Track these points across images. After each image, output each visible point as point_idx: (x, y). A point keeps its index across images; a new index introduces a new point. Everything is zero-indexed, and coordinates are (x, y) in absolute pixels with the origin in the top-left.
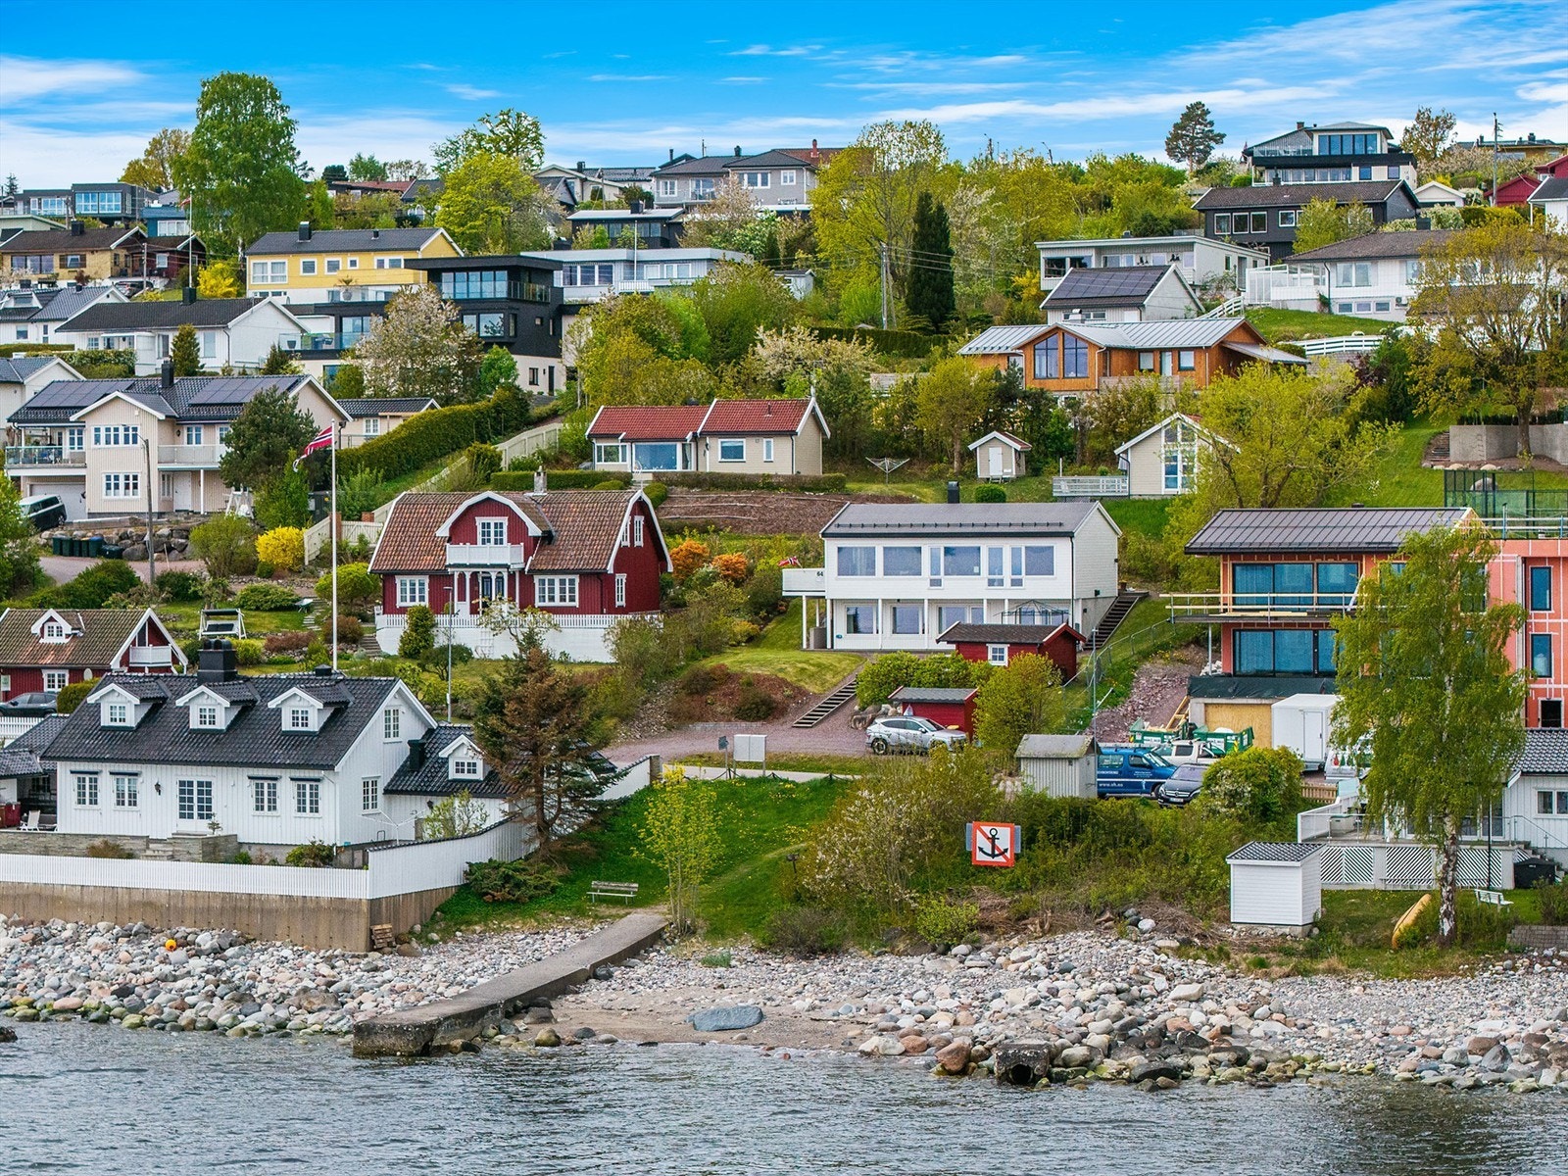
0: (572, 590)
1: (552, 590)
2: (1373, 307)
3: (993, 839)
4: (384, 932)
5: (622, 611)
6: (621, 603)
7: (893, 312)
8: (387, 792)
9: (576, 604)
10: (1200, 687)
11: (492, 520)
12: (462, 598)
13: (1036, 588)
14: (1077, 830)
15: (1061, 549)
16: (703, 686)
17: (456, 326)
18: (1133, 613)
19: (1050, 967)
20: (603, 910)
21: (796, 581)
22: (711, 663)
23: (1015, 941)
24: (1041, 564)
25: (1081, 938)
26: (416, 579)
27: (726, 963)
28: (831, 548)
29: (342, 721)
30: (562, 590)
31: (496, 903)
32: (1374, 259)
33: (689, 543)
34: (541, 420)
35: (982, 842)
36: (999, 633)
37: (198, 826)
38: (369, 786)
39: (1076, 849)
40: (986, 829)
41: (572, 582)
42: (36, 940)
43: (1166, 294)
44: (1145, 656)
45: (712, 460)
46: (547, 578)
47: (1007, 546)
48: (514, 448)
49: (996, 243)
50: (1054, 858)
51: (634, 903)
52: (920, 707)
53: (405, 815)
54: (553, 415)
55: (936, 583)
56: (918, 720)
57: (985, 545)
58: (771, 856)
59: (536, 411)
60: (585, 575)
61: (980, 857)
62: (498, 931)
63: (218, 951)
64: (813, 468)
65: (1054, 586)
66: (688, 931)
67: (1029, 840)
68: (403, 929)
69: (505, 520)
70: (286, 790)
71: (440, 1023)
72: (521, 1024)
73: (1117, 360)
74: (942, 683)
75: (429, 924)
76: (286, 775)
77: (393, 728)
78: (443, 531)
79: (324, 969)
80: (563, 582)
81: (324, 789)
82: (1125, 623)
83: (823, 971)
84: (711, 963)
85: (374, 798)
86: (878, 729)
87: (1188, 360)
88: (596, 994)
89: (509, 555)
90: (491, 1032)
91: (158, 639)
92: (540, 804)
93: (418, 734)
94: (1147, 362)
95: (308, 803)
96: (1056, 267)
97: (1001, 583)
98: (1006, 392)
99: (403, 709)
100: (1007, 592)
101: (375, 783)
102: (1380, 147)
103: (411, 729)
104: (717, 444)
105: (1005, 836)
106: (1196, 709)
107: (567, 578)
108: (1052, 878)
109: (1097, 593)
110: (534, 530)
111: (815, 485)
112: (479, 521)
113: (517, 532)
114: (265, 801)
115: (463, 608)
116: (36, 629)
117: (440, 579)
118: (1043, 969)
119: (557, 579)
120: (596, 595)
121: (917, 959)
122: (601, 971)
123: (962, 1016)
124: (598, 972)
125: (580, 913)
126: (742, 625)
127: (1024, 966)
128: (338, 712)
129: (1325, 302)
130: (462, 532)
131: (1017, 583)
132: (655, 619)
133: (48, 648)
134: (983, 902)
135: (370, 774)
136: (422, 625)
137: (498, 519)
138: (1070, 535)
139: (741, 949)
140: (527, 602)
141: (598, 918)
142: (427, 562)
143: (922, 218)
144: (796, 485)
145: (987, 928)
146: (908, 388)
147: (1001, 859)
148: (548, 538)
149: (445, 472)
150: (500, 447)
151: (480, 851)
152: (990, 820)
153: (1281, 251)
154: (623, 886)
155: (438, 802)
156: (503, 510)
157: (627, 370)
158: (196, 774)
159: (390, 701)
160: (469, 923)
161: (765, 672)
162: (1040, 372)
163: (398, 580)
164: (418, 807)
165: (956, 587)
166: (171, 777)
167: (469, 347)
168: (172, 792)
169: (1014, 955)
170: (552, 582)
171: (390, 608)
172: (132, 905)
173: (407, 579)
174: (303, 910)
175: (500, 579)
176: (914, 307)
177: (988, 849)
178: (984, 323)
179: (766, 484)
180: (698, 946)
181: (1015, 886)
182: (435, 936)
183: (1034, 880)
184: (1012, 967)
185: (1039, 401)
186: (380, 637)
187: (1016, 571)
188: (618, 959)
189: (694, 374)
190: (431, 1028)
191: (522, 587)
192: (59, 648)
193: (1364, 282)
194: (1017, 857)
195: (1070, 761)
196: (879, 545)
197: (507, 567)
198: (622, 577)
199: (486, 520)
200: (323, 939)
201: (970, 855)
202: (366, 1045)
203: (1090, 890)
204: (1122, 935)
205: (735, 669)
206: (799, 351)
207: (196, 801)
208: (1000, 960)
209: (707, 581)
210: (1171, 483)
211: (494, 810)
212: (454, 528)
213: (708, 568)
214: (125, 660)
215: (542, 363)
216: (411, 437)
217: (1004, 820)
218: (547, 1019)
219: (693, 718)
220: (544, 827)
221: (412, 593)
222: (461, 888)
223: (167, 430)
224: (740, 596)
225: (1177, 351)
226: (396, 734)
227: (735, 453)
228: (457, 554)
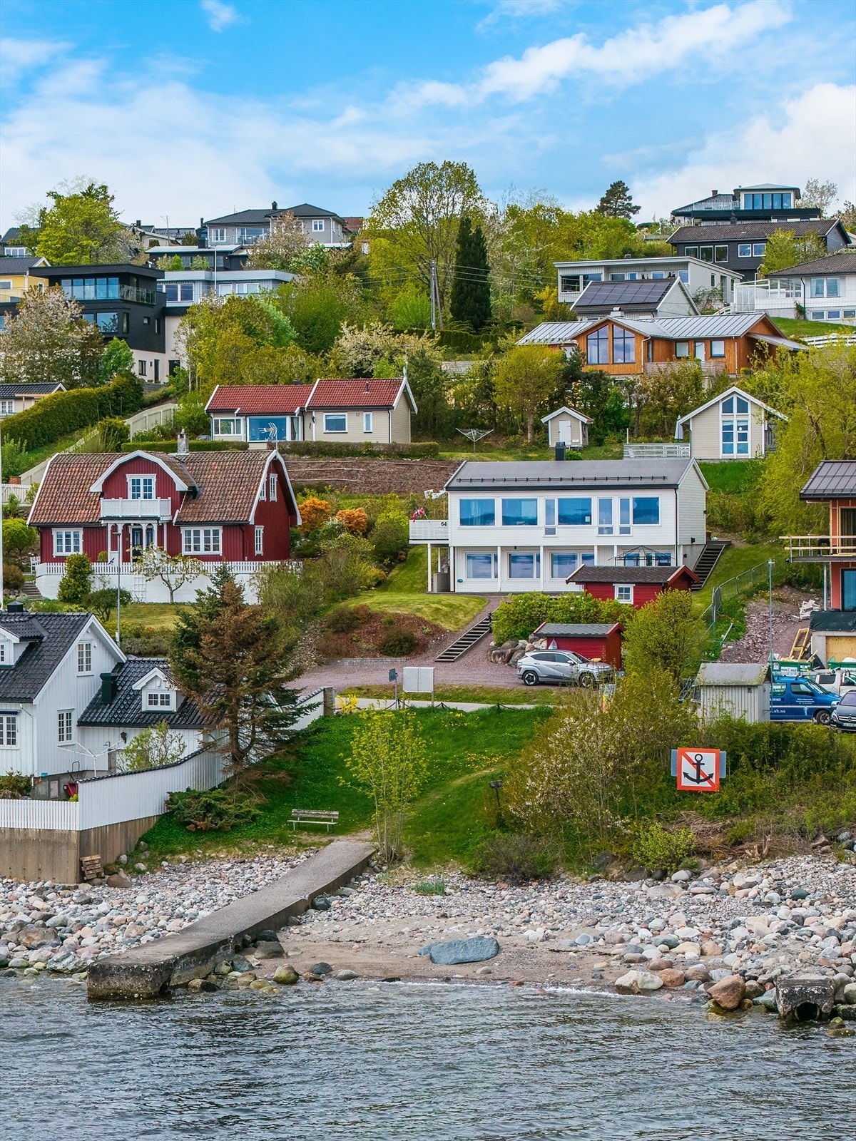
0: (216, 540)
1: (197, 541)
2: (841, 314)
3: (698, 765)
4: (93, 863)
5: (259, 558)
6: (259, 552)
7: (438, 314)
8: (80, 723)
9: (220, 552)
11: (142, 477)
12: (114, 548)
13: (643, 535)
14: (778, 754)
15: (666, 499)
16: (348, 625)
17: (77, 321)
18: (724, 558)
19: (781, 893)
20: (305, 837)
21: (421, 531)
22: (352, 604)
23: (733, 866)
24: (647, 513)
25: (804, 862)
26: (72, 531)
27: (440, 890)
28: (454, 501)
29: (38, 655)
30: (207, 540)
31: (199, 832)
32: (842, 274)
33: (312, 500)
35: (687, 767)
36: (622, 574)
38: (64, 718)
39: (780, 774)
40: (692, 755)
41: (216, 533)
43: (673, 299)
44: (749, 595)
45: (317, 431)
46: (192, 529)
47: (616, 497)
48: (139, 423)
49: (519, 264)
50: (765, 783)
51: (336, 831)
52: (563, 641)
53: (98, 746)
54: (165, 398)
55: (550, 531)
56: (566, 653)
57: (595, 497)
58: (458, 782)
59: (148, 395)
60: (227, 526)
61: (685, 782)
62: (204, 860)
64: (405, 439)
65: (661, 534)
66: (394, 859)
67: (733, 765)
68: (110, 860)
69: (153, 477)
71: (176, 962)
72: (253, 959)
73: (659, 348)
74: (574, 619)
75: (134, 853)
77: (86, 662)
78: (97, 487)
79: (38, 902)
80: (207, 533)
81: (23, 723)
82: (717, 568)
83: (543, 899)
84: (425, 891)
85: (69, 730)
86: (527, 662)
87: (719, 349)
88: (318, 926)
89: (158, 508)
90: (225, 969)
92: (235, 735)
93: (107, 666)
94: (683, 350)
95: (6, 735)
96: (571, 283)
97: (610, 530)
98: (571, 373)
99: (94, 643)
100: (616, 540)
101: (69, 715)
102: (793, 204)
103: (103, 663)
104: (322, 418)
105: (710, 761)
106: (818, 643)
107: (211, 529)
108: (756, 803)
109: (693, 540)
110: (181, 486)
111: (413, 453)
112: (130, 478)
113: (165, 487)
115: (115, 556)
117: (94, 530)
118: (774, 895)
119: (202, 530)
120: (237, 543)
121: (634, 886)
122: (319, 902)
123: (708, 945)
124: (315, 903)
125: (283, 841)
126: (372, 571)
127: (753, 892)
128: (33, 646)
129: (801, 310)
130: (114, 487)
131: (625, 531)
132: (294, 566)
134: (691, 830)
135: (64, 706)
136: (79, 572)
137: (148, 476)
138: (675, 487)
139: (453, 875)
140: (174, 551)
141: (302, 846)
142: (81, 515)
143: (464, 239)
144: (393, 452)
145: (705, 853)
146: (485, 372)
147: (706, 784)
148: (192, 493)
149: (81, 442)
150: (128, 422)
151: (178, 780)
152: (694, 745)
153: (748, 273)
154: (323, 814)
155: (134, 734)
156: (152, 467)
157: (234, 355)
159: (83, 636)
160: (173, 852)
161: (403, 611)
162: (596, 355)
163: (55, 532)
164: (111, 738)
165: (569, 536)
167: (91, 340)
169: (739, 880)
170: (197, 533)
171: (46, 556)
173: (63, 531)
174: (10, 842)
175: (150, 531)
176: (458, 313)
177: (693, 774)
178: (521, 326)
179: (370, 451)
180: (407, 873)
181: (724, 811)
182: (142, 866)
183: (743, 804)
184: (739, 893)
185: (598, 380)
186: (39, 584)
187: (624, 520)
188: (332, 889)
189: (295, 358)
190: (168, 967)
191: (171, 537)
193: (833, 292)
194: (722, 782)
195: (750, 688)
196: (498, 498)
197: (157, 519)
198: (260, 529)
199: (136, 477)
201: (674, 781)
202: (102, 987)
203: (799, 813)
204: (841, 859)
205: (375, 609)
206: (377, 342)
208: (725, 886)
209: (332, 533)
210: (728, 449)
211: (192, 740)
212: (106, 484)
213: (335, 521)
215: (149, 356)
216: (45, 414)
217: (710, 745)
218: (279, 953)
219: (340, 654)
220: (239, 756)
221: (68, 544)
222: (161, 818)
224: (366, 545)
225: (709, 341)
226: (89, 668)
227: (338, 425)
228: (110, 508)
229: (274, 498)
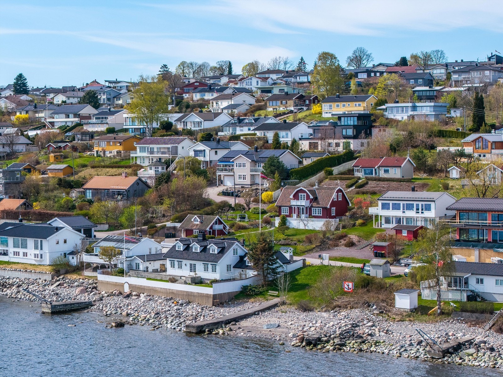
0: (320, 212)
1: (316, 212)
3: (348, 286)
4: (217, 302)
5: (333, 217)
8: (234, 267)
9: (321, 215)
11: (303, 194)
12: (295, 213)
13: (427, 214)
14: (368, 284)
15: (433, 205)
16: (340, 238)
20: (269, 297)
21: (371, 210)
23: (344, 310)
24: (428, 208)
25: (357, 310)
26: (286, 208)
27: (286, 312)
28: (380, 203)
29: (223, 251)
30: (318, 212)
31: (247, 295)
35: (346, 286)
36: (405, 227)
37: (192, 274)
40: (347, 283)
41: (320, 210)
42: (150, 300)
45: (381, 174)
46: (315, 208)
47: (420, 203)
51: (276, 297)
53: (237, 272)
55: (404, 212)
57: (415, 203)
60: (323, 208)
61: (346, 290)
62: (245, 302)
63: (182, 305)
66: (284, 304)
68: (223, 300)
69: (305, 194)
70: (210, 267)
72: (228, 325)
75: (231, 300)
76: (210, 263)
77: (235, 252)
78: (291, 197)
79: (200, 310)
80: (318, 209)
81: (217, 267)
84: (283, 312)
85: (230, 269)
88: (251, 319)
89: (306, 203)
90: (219, 327)
91: (220, 223)
92: (263, 272)
93: (243, 254)
95: (214, 270)
97: (418, 213)
99: (238, 248)
100: (420, 215)
101: (230, 265)
103: (240, 252)
104: (382, 169)
107: (319, 209)
109: (446, 215)
110: (312, 197)
111: (404, 181)
112: (300, 194)
113: (308, 197)
114: (206, 269)
115: (295, 216)
116: (192, 220)
117: (290, 208)
119: (317, 209)
120: (326, 213)
121: (324, 313)
122: (257, 313)
124: (255, 313)
125: (264, 298)
126: (360, 221)
130: (296, 197)
131: (422, 213)
132: (336, 220)
133: (195, 225)
135: (229, 263)
136: (284, 220)
137: (304, 194)
138: (434, 201)
139: (292, 308)
140: (310, 214)
141: (267, 299)
142: (288, 204)
143: (476, 99)
144: (399, 180)
145: (340, 307)
147: (350, 290)
148: (315, 199)
149: (317, 176)
150: (333, 168)
151: (247, 283)
152: (347, 281)
154: (275, 292)
155: (244, 270)
156: (304, 192)
158: (193, 262)
159: (234, 246)
160: (239, 300)
162: (477, 148)
163: (282, 208)
164: (240, 271)
165: (409, 213)
166: (188, 262)
168: (188, 266)
169: (342, 313)
170: (316, 209)
171: (279, 215)
172: (170, 293)
173: (284, 208)
174: (201, 296)
175: (303, 208)
176: (474, 122)
177: (347, 288)
179: (393, 180)
180: (283, 308)
182: (230, 303)
186: (276, 222)
187: (422, 210)
188: (263, 310)
190: (202, 326)
191: (309, 211)
192: (197, 224)
194: (353, 290)
195: (380, 266)
196: (391, 203)
197: (304, 206)
198: (334, 208)
199: (301, 194)
200: (204, 302)
201: (344, 289)
204: (367, 310)
207: (193, 268)
208: (338, 315)
210: (490, 181)
212: (294, 196)
214: (211, 228)
217: (351, 281)
218: (235, 325)
220: (264, 277)
221: (284, 211)
222: (241, 291)
223: (253, 163)
226: (237, 254)
227: (386, 171)
228: (294, 203)
229: (340, 199)
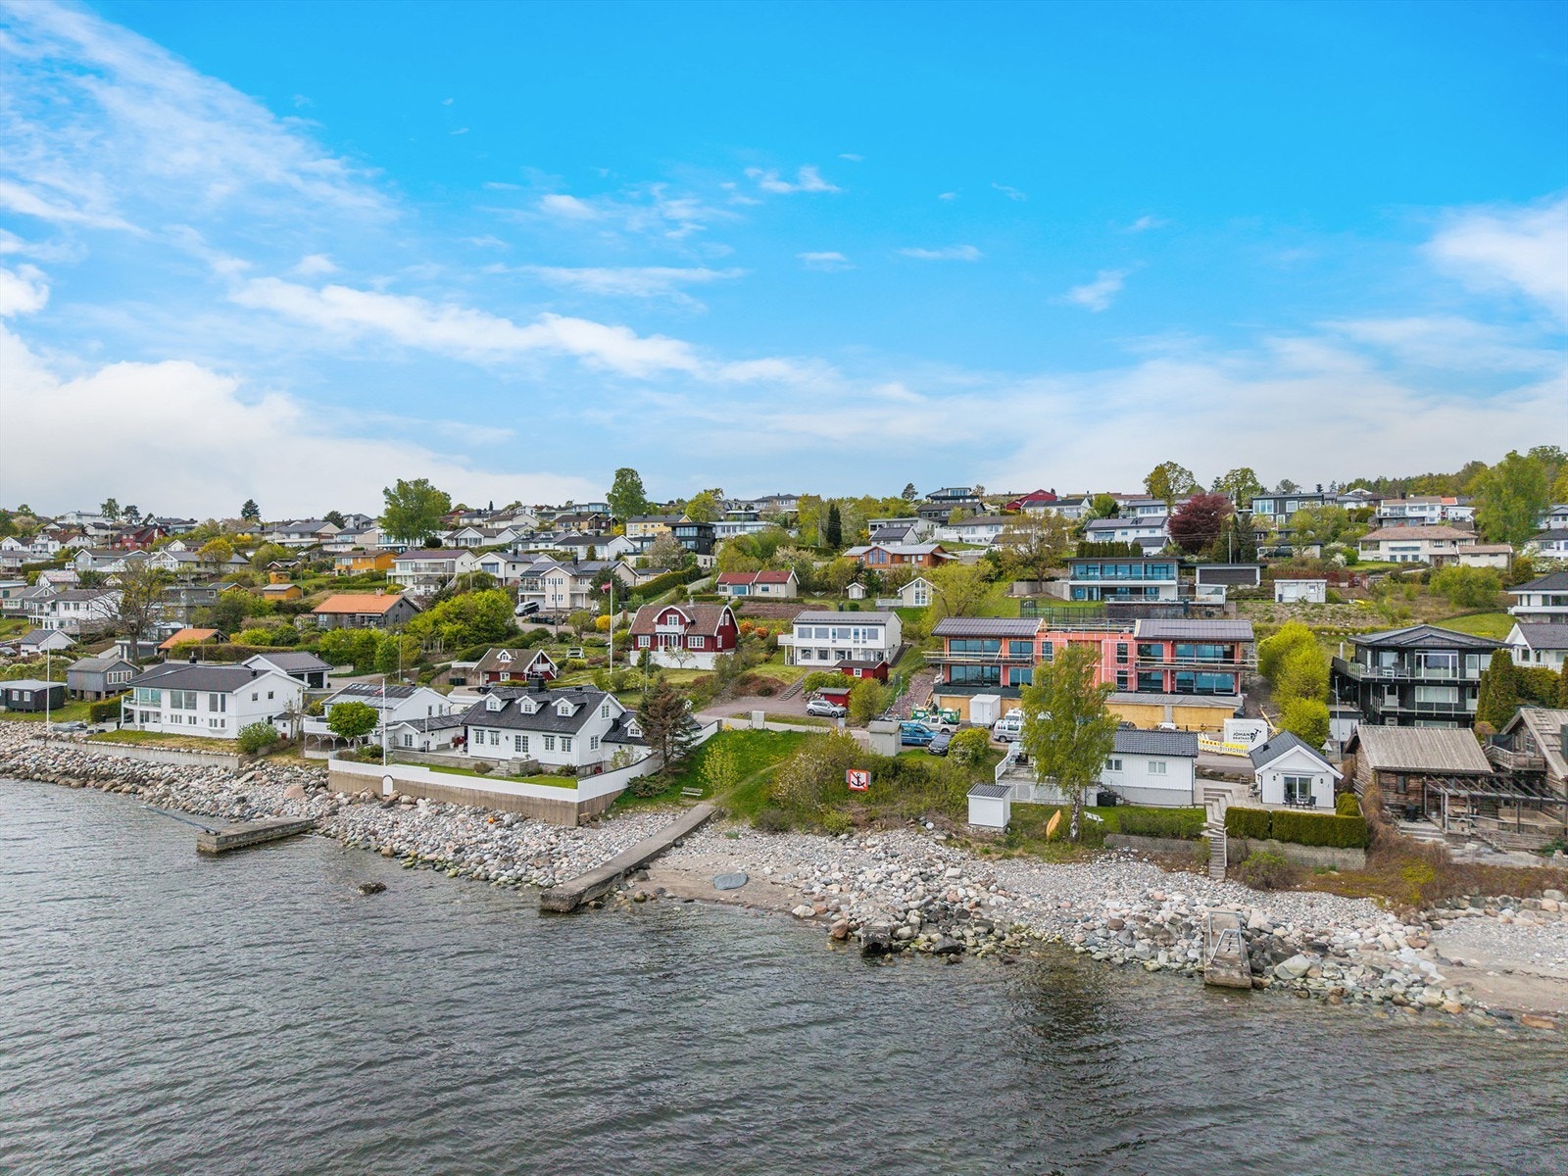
0: (701, 643)
1: (694, 642)
3: (858, 778)
4: (585, 817)
5: (720, 650)
6: (720, 646)
7: (822, 542)
8: (602, 741)
9: (703, 647)
10: (938, 689)
11: (673, 616)
12: (661, 645)
13: (871, 644)
14: (896, 774)
15: (881, 630)
16: (747, 681)
17: (678, 545)
18: (907, 653)
19: (886, 853)
20: (687, 802)
21: (783, 640)
22: (749, 672)
23: (869, 833)
24: (874, 636)
25: (900, 833)
26: (646, 637)
27: (736, 837)
28: (796, 628)
29: (583, 711)
30: (698, 642)
31: (641, 797)
32: (977, 525)
33: (746, 622)
34: (705, 576)
35: (853, 779)
36: (858, 664)
37: (522, 755)
38: (594, 740)
39: (896, 783)
40: (855, 773)
41: (702, 639)
42: (438, 814)
43: (910, 536)
44: (913, 672)
45: (758, 592)
46: (692, 638)
47: (861, 629)
48: (691, 587)
49: (855, 521)
50: (888, 788)
51: (700, 798)
52: (828, 696)
53: (608, 752)
54: (709, 575)
55: (834, 642)
56: (826, 702)
57: (852, 628)
58: (763, 771)
59: (704, 573)
60: (706, 637)
61: (852, 786)
62: (639, 813)
63: (510, 826)
64: (793, 595)
65: (879, 643)
66: (722, 815)
67: (875, 778)
68: (596, 813)
69: (678, 616)
70: (558, 741)
71: (585, 891)
72: (630, 883)
73: (896, 558)
74: (836, 686)
75: (608, 811)
76: (558, 735)
77: (605, 713)
78: (655, 620)
79: (553, 839)
80: (698, 639)
81: (574, 742)
82: (904, 657)
83: (779, 844)
84: (730, 836)
85: (596, 744)
86: (811, 706)
87: (920, 558)
88: (674, 858)
89: (679, 629)
90: (615, 889)
91: (545, 661)
92: (665, 749)
93: (617, 715)
94: (906, 559)
95: (567, 747)
96: (874, 528)
97: (858, 642)
98: (859, 570)
99: (610, 705)
100: (861, 646)
101: (596, 738)
102: (969, 493)
103: (614, 713)
104: (760, 586)
105: (863, 777)
106: (936, 698)
107: (700, 638)
108: (885, 799)
109: (894, 645)
110: (688, 620)
111: (793, 601)
112: (668, 616)
113: (682, 621)
114: (550, 746)
115: (661, 648)
116: (498, 657)
117: (654, 637)
118: (882, 855)
119: (696, 638)
120: (710, 644)
121: (823, 839)
122: (678, 843)
123: (844, 887)
124: (677, 844)
125: (677, 803)
126: (763, 655)
127: (874, 851)
128: (582, 706)
129: (961, 539)
130: (662, 620)
131: (864, 642)
132: (729, 653)
133: (502, 664)
134: (855, 810)
135: (594, 734)
136: (645, 655)
137: (675, 616)
138: (884, 624)
139: (744, 827)
140: (685, 646)
141: (684, 806)
142: (650, 631)
143: (832, 512)
144: (787, 601)
145: (854, 825)
146: (826, 567)
147: (862, 787)
148: (693, 622)
149: (668, 595)
150: (687, 587)
151: (635, 772)
152: (857, 769)
153: (944, 523)
154: (696, 790)
155: (624, 747)
156: (677, 612)
157: (732, 560)
158: (522, 733)
159: (604, 702)
160: (627, 808)
161: (770, 676)
162: (870, 562)
163: (639, 637)
164: (616, 747)
165: (842, 644)
166: (512, 734)
167: (682, 552)
168: (513, 739)
169: (870, 842)
170: (694, 639)
171: (637, 648)
172: (480, 798)
173: (642, 637)
174: (549, 805)
175: (675, 638)
176: (829, 540)
177: (856, 782)
178: (851, 545)
179: (777, 600)
180: (726, 825)
181: (868, 801)
182: (610, 816)
183: (877, 798)
184: (868, 850)
185: (870, 572)
186: (631, 659)
187: (864, 638)
188: (688, 835)
189: (754, 562)
190: (580, 895)
191: (683, 640)
192: (507, 664)
193: (973, 532)
194: (869, 787)
195: (890, 734)
196: (813, 627)
197: (678, 633)
198: (720, 637)
199: (671, 616)
200: (558, 819)
201: (848, 784)
202: (546, 905)
203: (902, 805)
204: (919, 831)
205: (758, 675)
206: (790, 554)
207: (522, 744)
208: (862, 844)
209: (752, 638)
210: (917, 602)
211: (643, 751)
212: (659, 619)
213: (753, 633)
214: (531, 669)
215: (708, 557)
216: (658, 582)
217: (864, 769)
218: (645, 879)
219: (741, 695)
220: (666, 759)
221: (644, 642)
222: (627, 790)
223: (573, 580)
224: (763, 644)
225: (917, 555)
226: (607, 716)
227: (764, 590)
228: (659, 629)
229: (727, 624)
